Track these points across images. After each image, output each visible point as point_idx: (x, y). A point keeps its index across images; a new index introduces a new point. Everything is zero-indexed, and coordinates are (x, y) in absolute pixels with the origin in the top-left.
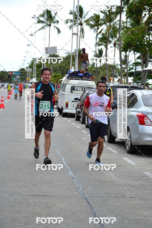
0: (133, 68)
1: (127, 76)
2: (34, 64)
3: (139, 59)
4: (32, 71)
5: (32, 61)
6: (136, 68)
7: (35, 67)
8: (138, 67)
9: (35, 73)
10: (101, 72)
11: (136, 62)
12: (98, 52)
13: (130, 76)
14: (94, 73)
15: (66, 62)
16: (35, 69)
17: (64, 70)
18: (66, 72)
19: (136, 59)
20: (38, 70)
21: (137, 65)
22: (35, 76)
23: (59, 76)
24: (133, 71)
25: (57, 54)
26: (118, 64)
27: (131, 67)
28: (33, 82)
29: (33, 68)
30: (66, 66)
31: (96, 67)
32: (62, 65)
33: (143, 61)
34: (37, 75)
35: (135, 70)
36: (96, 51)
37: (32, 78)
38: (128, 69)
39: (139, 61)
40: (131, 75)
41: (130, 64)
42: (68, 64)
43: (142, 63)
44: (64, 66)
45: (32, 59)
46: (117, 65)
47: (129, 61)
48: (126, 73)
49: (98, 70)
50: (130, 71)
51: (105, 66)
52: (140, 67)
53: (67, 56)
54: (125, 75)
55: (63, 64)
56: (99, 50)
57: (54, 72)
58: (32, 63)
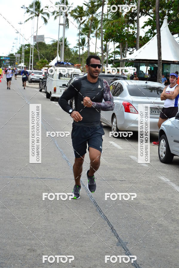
0: (112, 56)
1: (107, 63)
2: (23, 50)
3: (118, 48)
4: (21, 56)
5: (21, 47)
6: (115, 56)
7: (23, 53)
8: (117, 55)
9: (23, 59)
10: (83, 59)
11: (115, 51)
12: (80, 41)
13: (110, 64)
14: (77, 60)
15: (51, 49)
16: (23, 55)
17: (49, 56)
18: (51, 59)
19: (115, 48)
20: (26, 56)
21: (116, 53)
22: (24, 61)
23: (45, 62)
24: (113, 59)
25: (44, 42)
26: (98, 52)
27: (111, 55)
28: (21, 67)
29: (21, 54)
30: (51, 53)
31: (79, 54)
32: (48, 52)
33: (121, 50)
34: (25, 60)
35: (114, 58)
36: (79, 40)
37: (20, 62)
38: (108, 57)
39: (118, 50)
40: (110, 62)
41: (110, 52)
42: (53, 51)
43: (121, 52)
44: (50, 54)
45: (21, 45)
46: (98, 54)
47: (109, 49)
48: (106, 61)
49: (81, 57)
50: (110, 58)
51: (87, 54)
52: (119, 55)
53: (53, 44)
54: (105, 63)
55: (49, 50)
56: (81, 38)
57: (41, 58)
58: (21, 49)
